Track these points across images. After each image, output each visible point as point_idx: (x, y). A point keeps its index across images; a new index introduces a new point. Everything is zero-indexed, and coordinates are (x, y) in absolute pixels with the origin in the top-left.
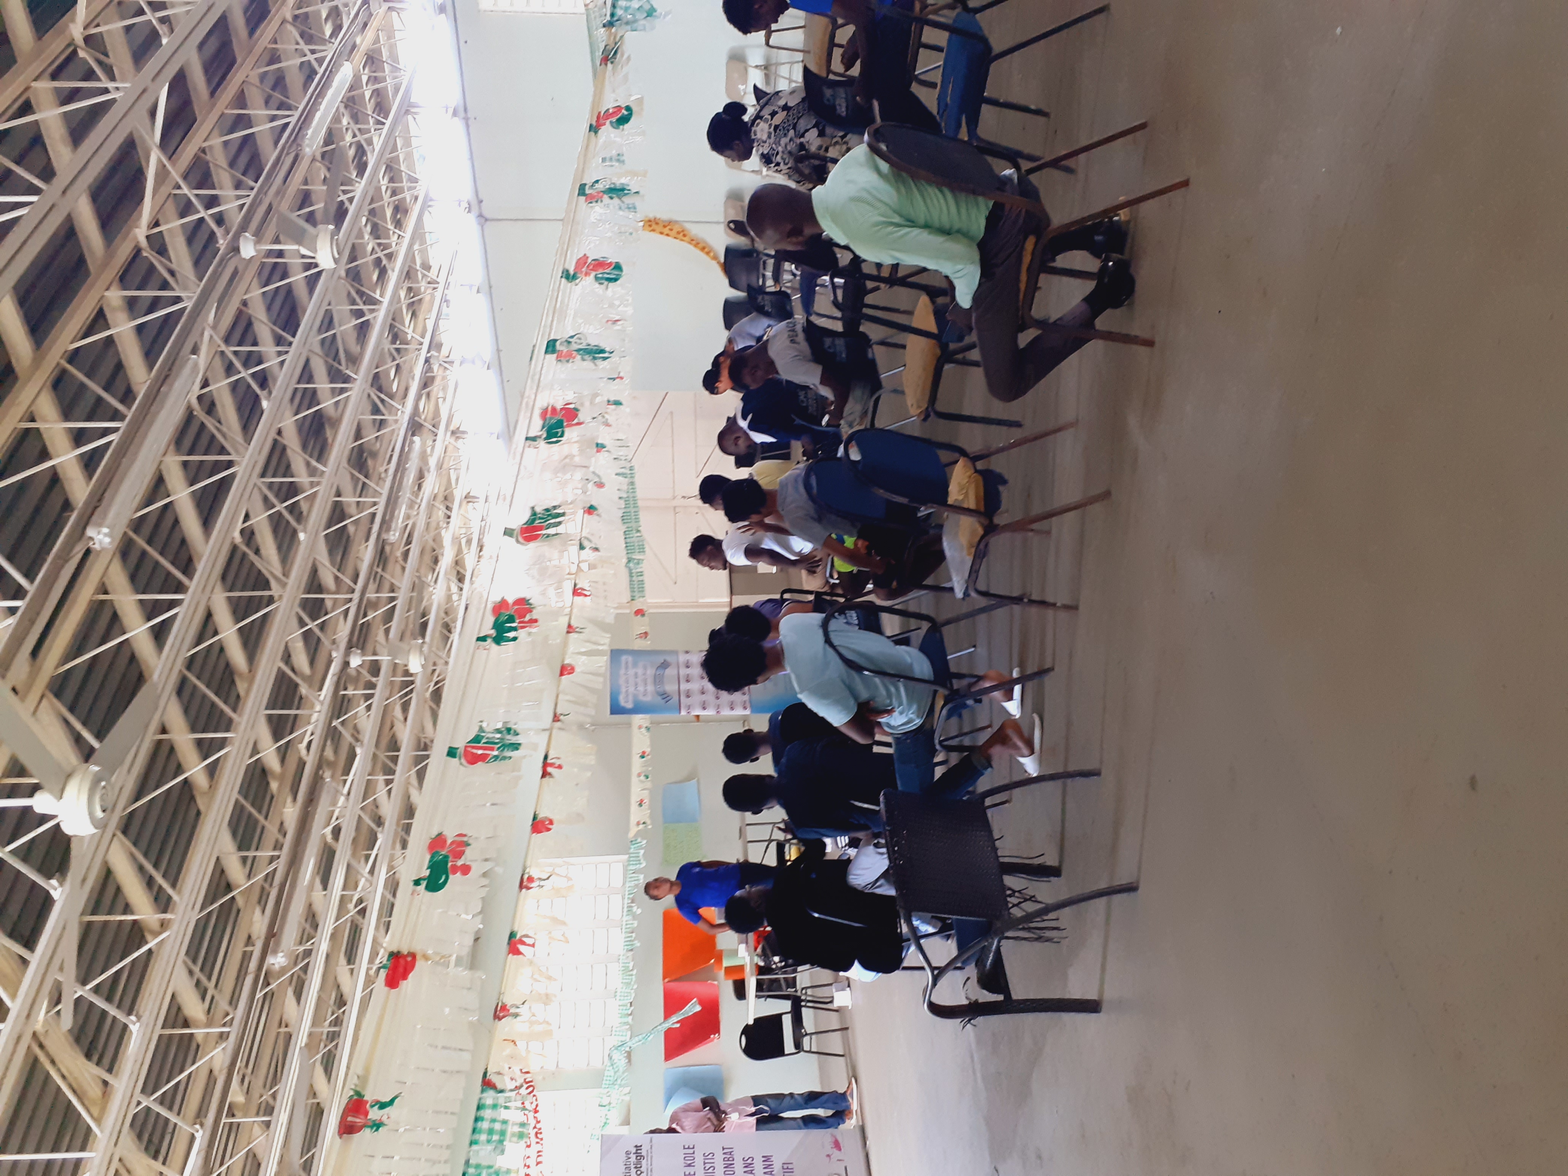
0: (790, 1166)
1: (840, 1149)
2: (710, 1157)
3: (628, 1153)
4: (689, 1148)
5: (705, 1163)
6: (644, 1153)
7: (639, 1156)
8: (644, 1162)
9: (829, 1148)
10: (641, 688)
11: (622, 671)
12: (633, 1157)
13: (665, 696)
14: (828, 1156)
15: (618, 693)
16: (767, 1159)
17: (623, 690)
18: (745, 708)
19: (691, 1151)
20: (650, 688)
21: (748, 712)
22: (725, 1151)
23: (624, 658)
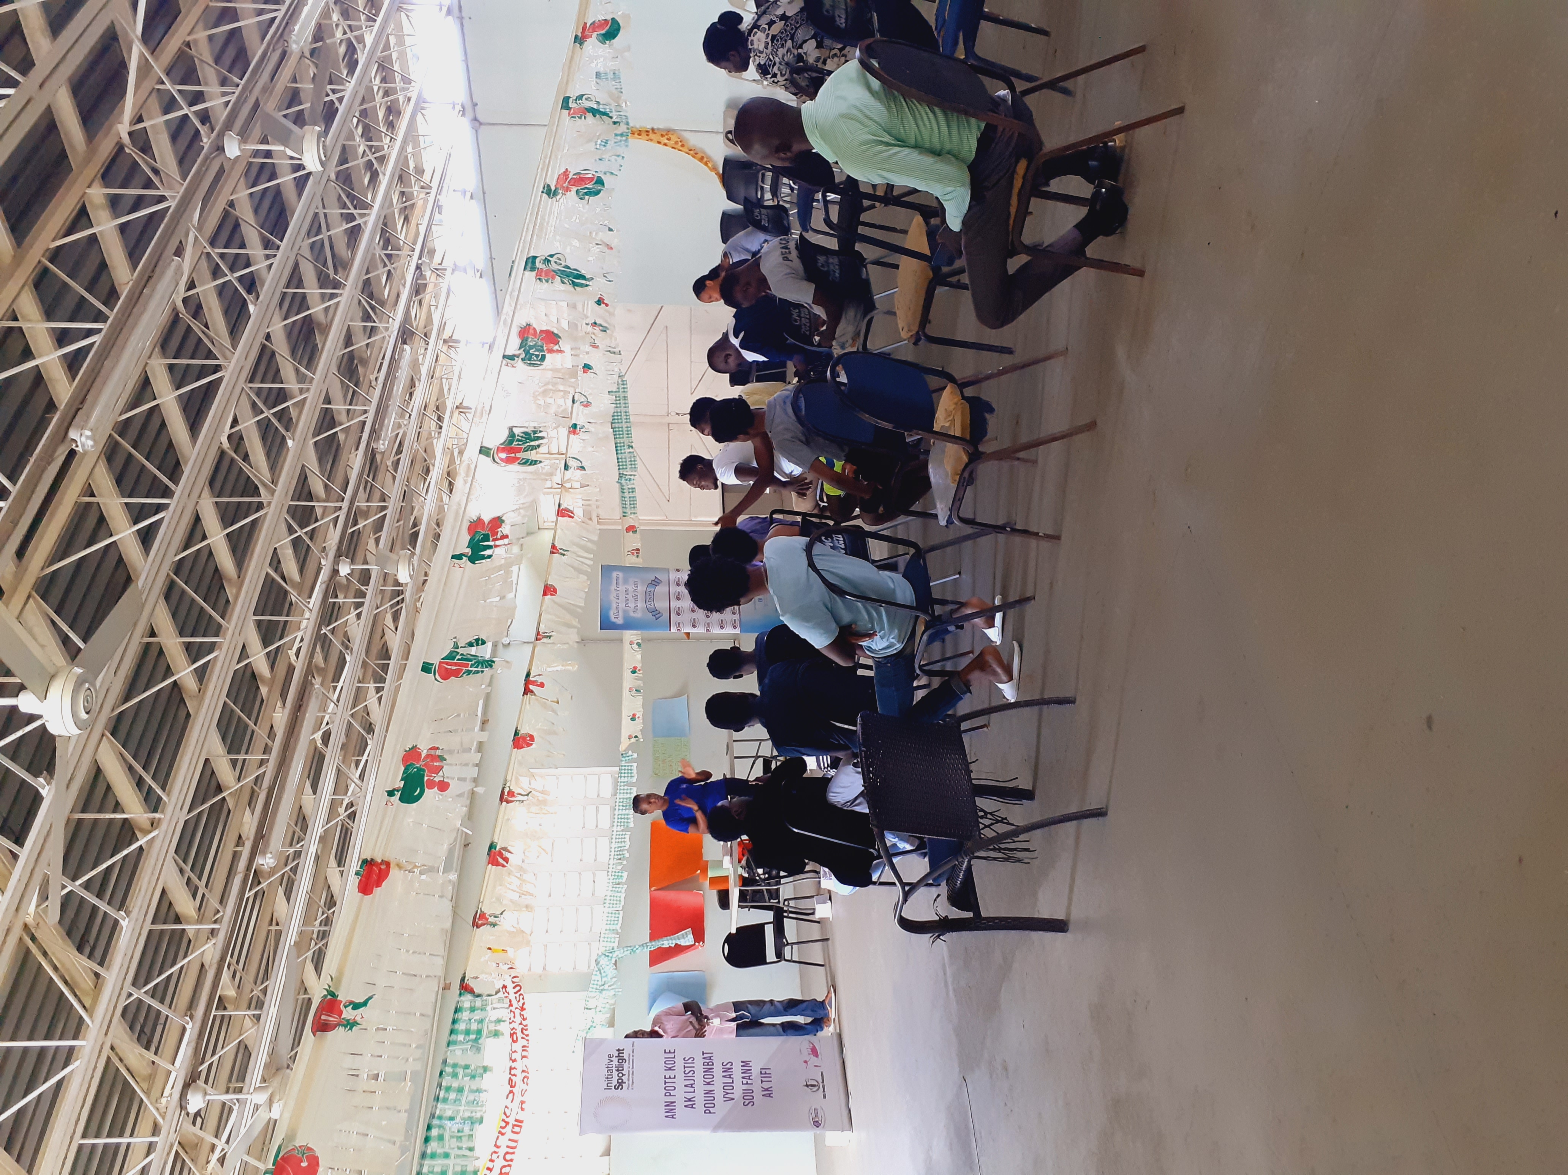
0: (768, 1071)
1: (817, 1056)
2: (690, 1061)
3: (610, 1056)
4: (670, 1052)
5: (685, 1067)
6: (626, 1057)
7: (621, 1059)
8: (626, 1065)
9: (806, 1055)
10: (632, 605)
11: (613, 587)
12: (615, 1060)
13: (655, 613)
14: (806, 1062)
15: (609, 608)
16: (745, 1064)
17: (614, 605)
18: (735, 627)
19: (672, 1055)
20: (641, 605)
21: (737, 631)
22: (705, 1056)
23: (614, 574)
